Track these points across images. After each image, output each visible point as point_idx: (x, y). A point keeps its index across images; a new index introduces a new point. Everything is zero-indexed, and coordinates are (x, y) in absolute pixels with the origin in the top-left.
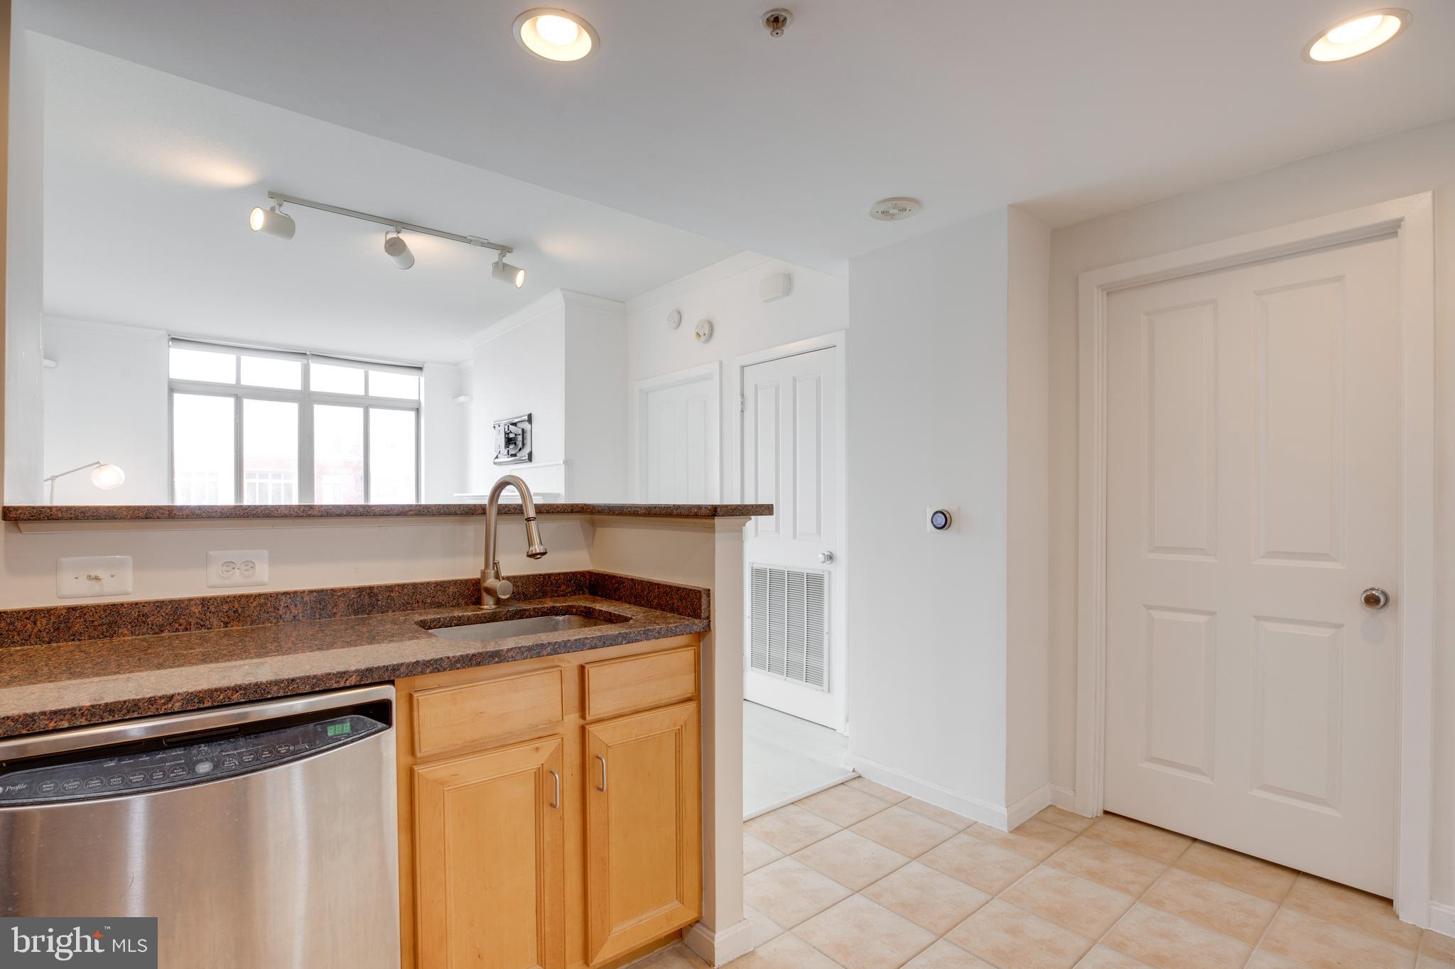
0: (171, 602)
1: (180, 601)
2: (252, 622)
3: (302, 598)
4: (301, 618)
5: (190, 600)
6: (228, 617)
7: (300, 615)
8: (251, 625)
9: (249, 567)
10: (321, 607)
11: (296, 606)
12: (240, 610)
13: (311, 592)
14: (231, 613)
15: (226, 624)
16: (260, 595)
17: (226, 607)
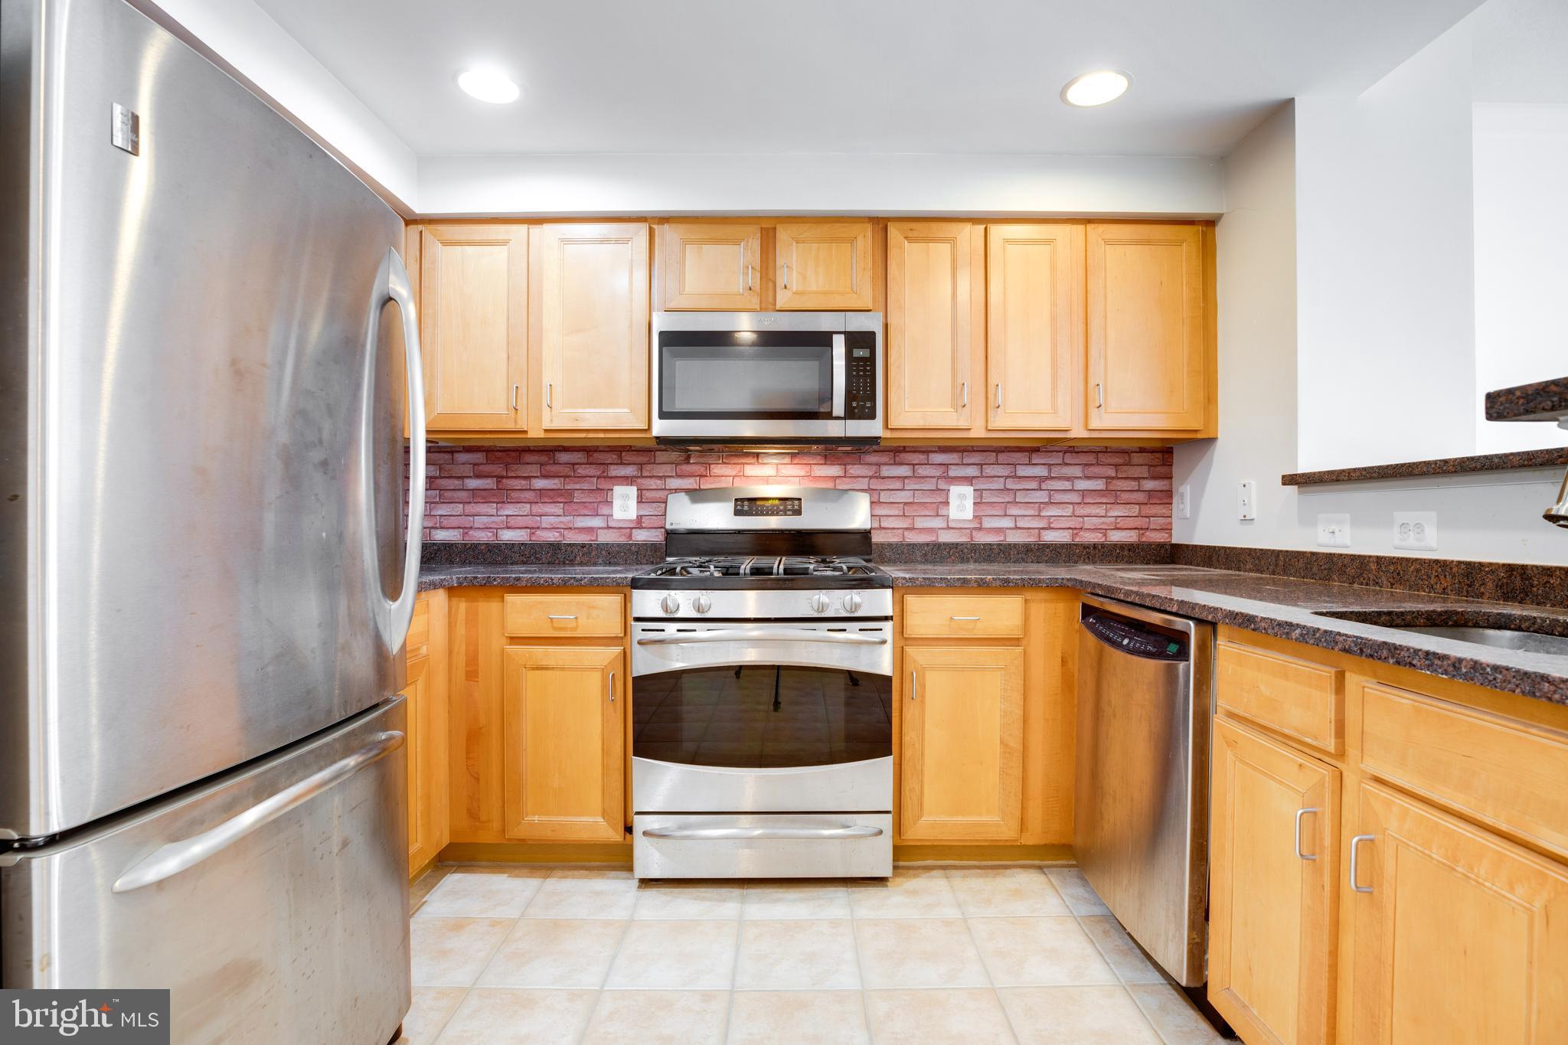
0: (1359, 556)
1: (1364, 557)
2: (1411, 588)
3: (1451, 569)
4: (1449, 592)
5: (1370, 557)
6: (1394, 578)
7: (1449, 588)
8: (1409, 590)
9: (1420, 530)
10: (1469, 583)
11: (1445, 576)
12: (1402, 572)
13: (1460, 563)
14: (1395, 574)
15: (1392, 584)
16: (1417, 559)
17: (1392, 568)
